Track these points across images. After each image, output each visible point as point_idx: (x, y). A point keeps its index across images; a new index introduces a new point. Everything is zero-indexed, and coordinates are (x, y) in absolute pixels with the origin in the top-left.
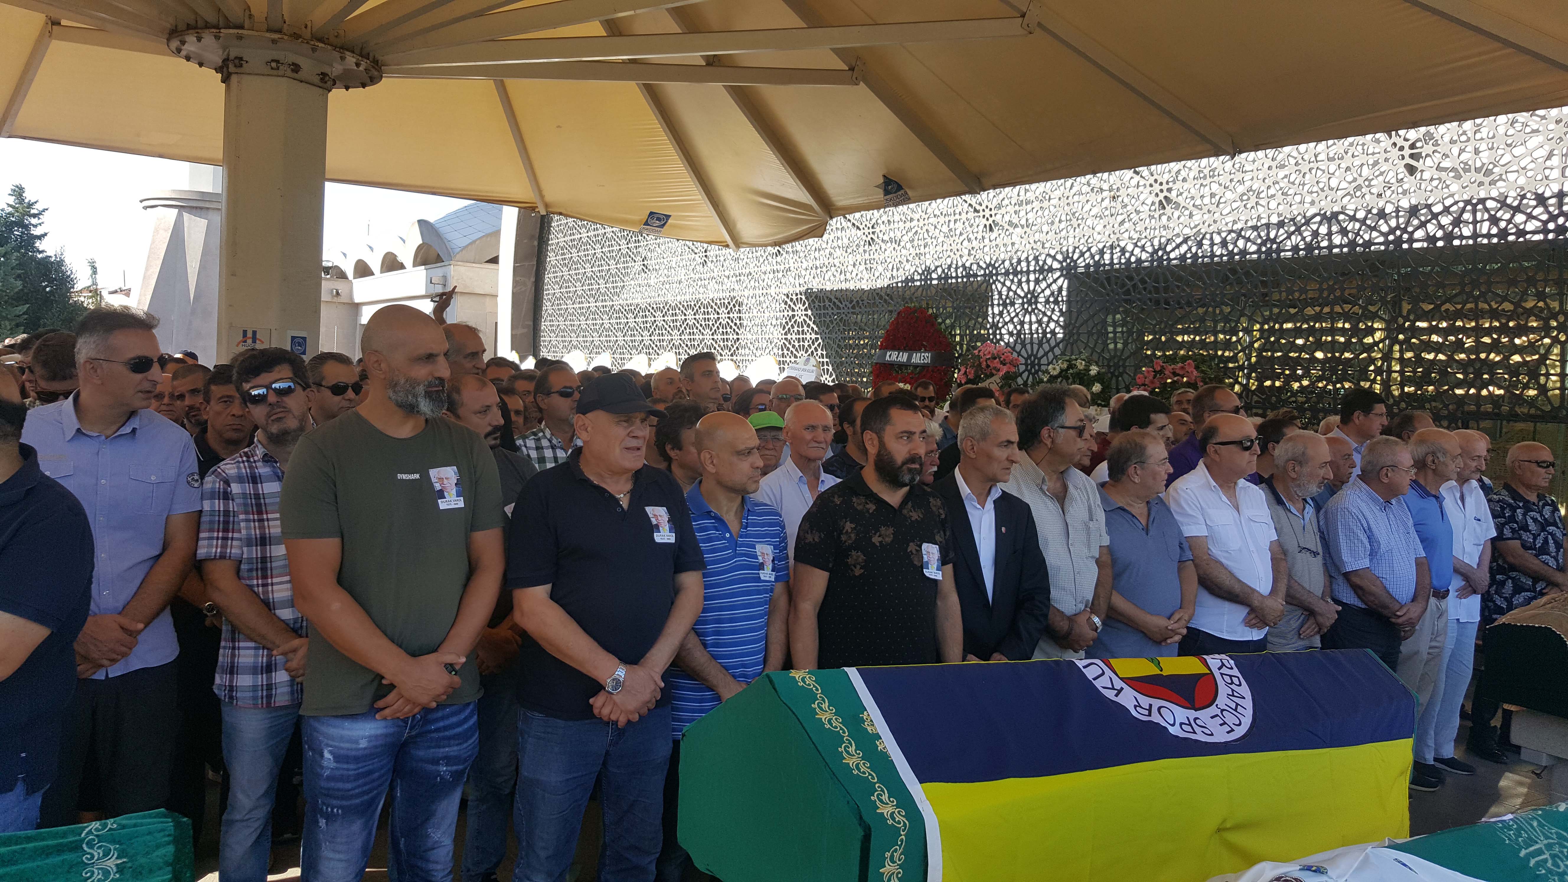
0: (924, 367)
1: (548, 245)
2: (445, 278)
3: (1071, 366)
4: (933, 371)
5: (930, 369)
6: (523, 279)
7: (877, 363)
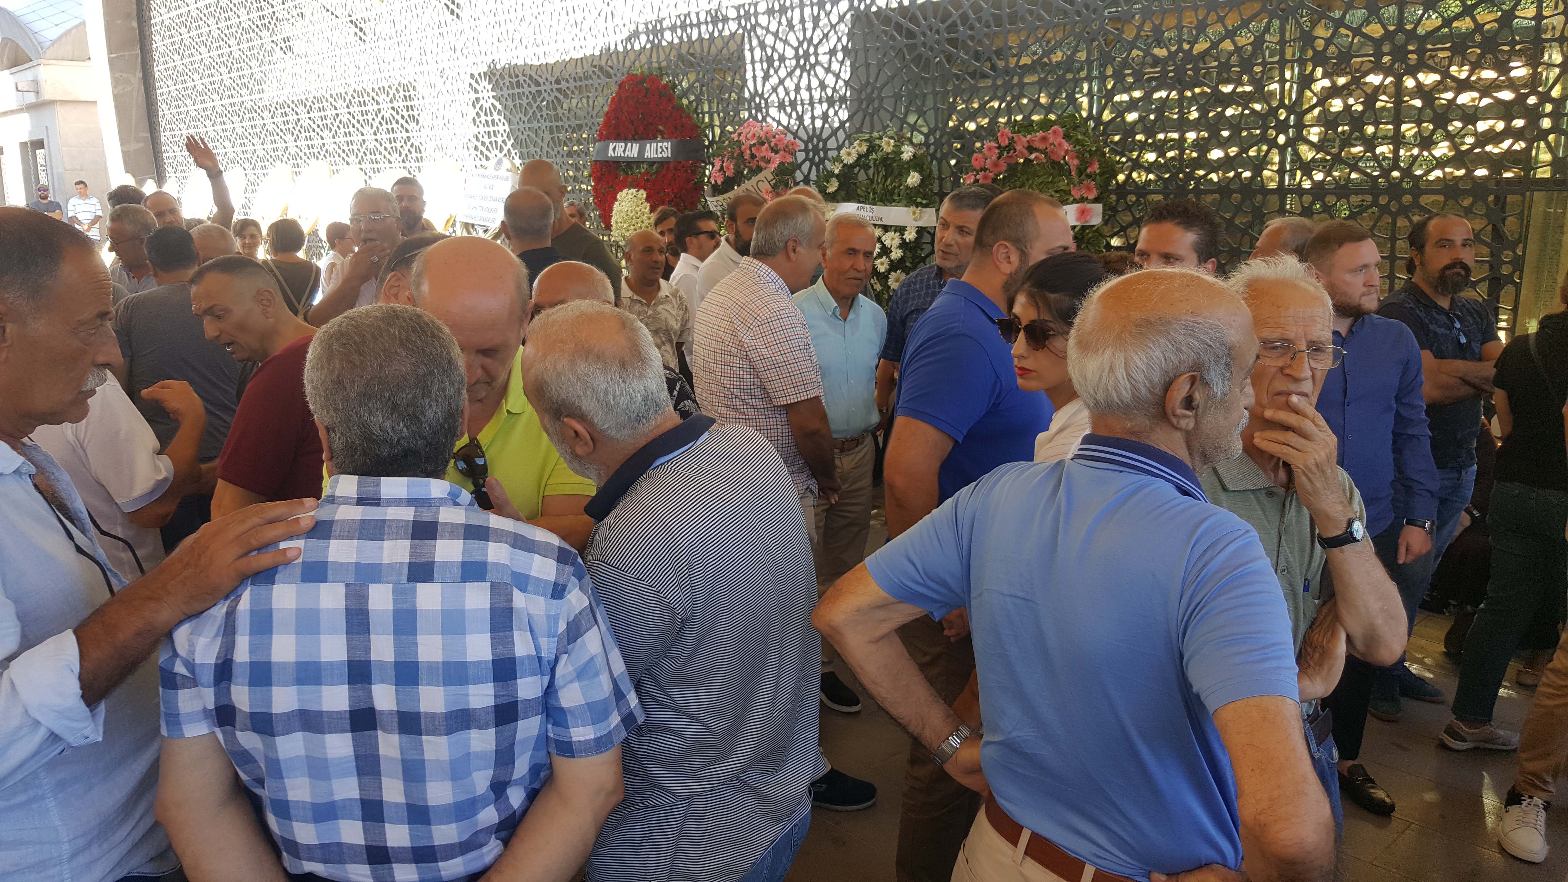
0: (663, 163)
1: (150, 25)
2: (36, 82)
3: (872, 148)
4: (675, 168)
5: (672, 165)
6: (124, 75)
7: (596, 162)
